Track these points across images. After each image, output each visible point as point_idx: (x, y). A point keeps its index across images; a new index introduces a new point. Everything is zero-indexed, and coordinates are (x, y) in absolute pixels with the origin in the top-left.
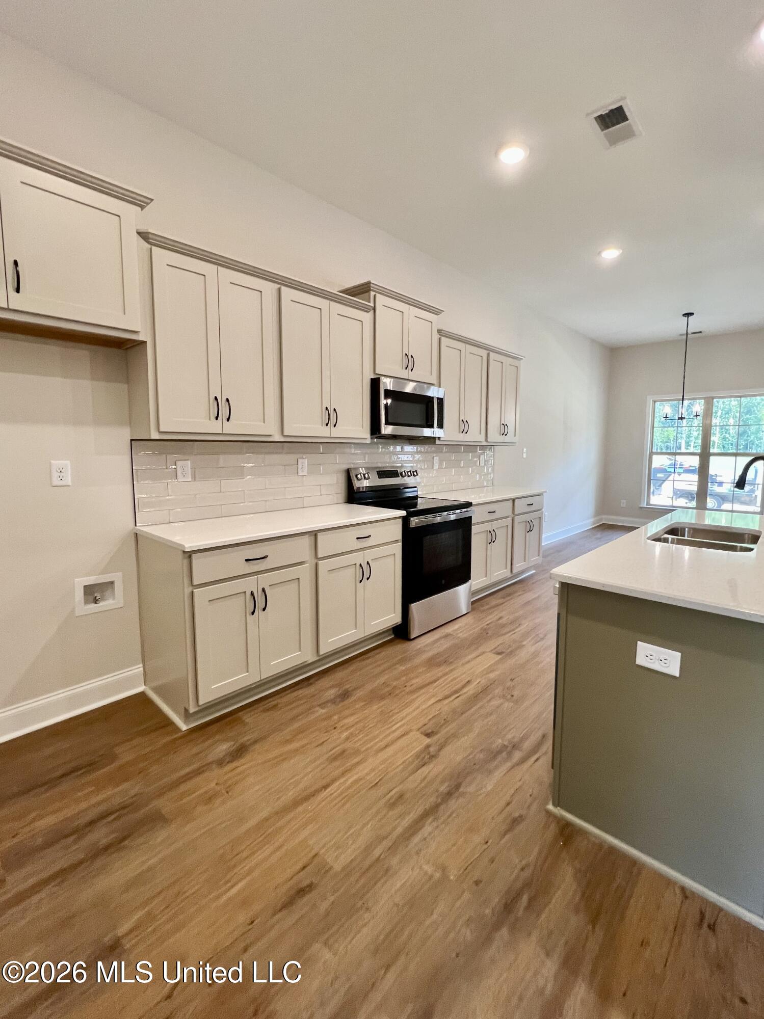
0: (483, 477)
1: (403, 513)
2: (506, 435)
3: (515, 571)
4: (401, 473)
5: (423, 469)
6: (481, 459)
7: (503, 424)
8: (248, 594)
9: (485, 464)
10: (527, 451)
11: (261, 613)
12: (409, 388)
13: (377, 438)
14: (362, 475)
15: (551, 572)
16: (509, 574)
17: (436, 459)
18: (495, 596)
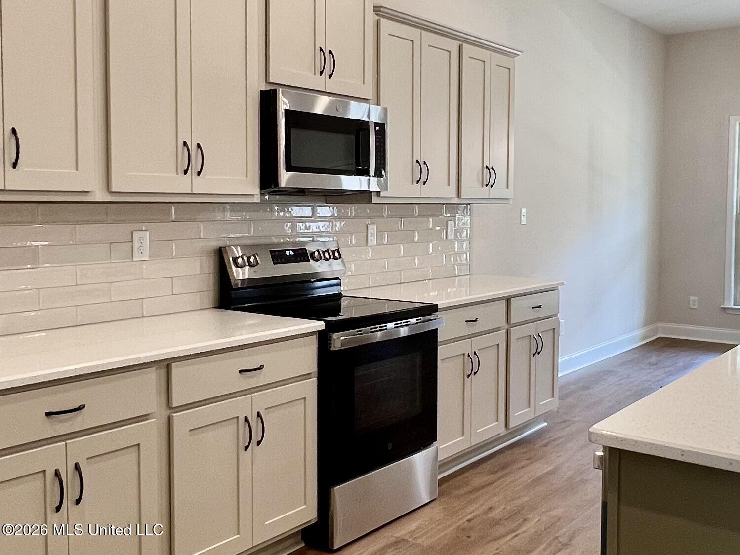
0: (452, 259)
1: (320, 325)
2: (492, 186)
3: (512, 424)
4: (312, 254)
5: (349, 247)
6: (449, 230)
7: (487, 167)
8: (50, 474)
9: (456, 236)
10: (527, 212)
11: (73, 509)
12: (321, 106)
13: (270, 193)
14: (245, 258)
15: (591, 430)
16: (502, 431)
17: (372, 229)
18: (479, 469)
